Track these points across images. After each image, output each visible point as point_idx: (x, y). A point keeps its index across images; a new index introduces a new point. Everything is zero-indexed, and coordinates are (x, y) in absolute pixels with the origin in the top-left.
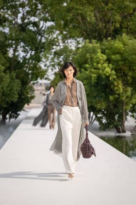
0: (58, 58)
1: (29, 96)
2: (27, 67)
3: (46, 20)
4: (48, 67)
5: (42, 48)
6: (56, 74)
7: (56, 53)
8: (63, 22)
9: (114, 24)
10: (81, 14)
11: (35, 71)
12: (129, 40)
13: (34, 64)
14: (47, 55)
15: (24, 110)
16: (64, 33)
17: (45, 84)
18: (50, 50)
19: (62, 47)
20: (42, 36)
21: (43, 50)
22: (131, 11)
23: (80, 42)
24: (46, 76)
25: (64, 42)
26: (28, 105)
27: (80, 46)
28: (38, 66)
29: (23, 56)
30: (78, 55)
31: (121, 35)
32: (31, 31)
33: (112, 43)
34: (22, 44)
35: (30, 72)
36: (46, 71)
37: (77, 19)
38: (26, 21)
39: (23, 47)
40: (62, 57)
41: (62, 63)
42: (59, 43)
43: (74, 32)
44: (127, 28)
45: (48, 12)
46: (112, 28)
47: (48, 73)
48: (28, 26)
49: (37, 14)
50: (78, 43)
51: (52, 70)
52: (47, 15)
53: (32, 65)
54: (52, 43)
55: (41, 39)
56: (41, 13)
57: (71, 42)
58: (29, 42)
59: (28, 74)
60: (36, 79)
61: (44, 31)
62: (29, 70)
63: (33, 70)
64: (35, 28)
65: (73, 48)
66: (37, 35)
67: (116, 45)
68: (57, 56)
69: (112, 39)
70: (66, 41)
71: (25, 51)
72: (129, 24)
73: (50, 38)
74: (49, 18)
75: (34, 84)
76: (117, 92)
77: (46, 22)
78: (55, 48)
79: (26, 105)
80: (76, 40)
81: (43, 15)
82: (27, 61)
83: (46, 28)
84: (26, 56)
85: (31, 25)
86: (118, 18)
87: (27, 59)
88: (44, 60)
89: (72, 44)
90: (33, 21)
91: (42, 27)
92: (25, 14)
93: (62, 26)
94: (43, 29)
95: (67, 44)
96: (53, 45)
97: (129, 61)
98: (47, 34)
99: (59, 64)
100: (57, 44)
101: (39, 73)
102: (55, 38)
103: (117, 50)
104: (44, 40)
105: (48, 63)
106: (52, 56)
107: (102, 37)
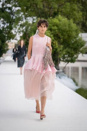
0: (22, 28)
1: (6, 49)
2: (4, 33)
3: (16, 6)
4: (17, 33)
5: (13, 22)
6: (21, 37)
7: (21, 25)
8: (25, 8)
9: (54, 9)
10: (36, 3)
11: (9, 35)
12: (63, 18)
13: (8, 31)
14: (16, 26)
15: (3, 57)
16: (26, 14)
17: (14, 42)
18: (18, 23)
19: (25, 22)
20: (13, 15)
21: (14, 23)
22: (64, 3)
23: (35, 19)
24: (15, 38)
25: (26, 19)
26: (5, 54)
27: (35, 21)
28: (11, 32)
29: (3, 27)
30: (33, 26)
31: (58, 16)
32: (7, 12)
33: (53, 20)
34: (2, 19)
35: (7, 35)
36: (16, 35)
37: (33, 6)
38: (5, 6)
39: (3, 21)
40: (25, 27)
41: (25, 31)
42: (23, 19)
43: (31, 13)
44: (61, 12)
45: (17, 2)
46: (53, 12)
47: (16, 36)
48: (6, 10)
49: (11, 2)
50: (34, 20)
51: (19, 34)
52: (17, 3)
53: (7, 32)
54: (19, 19)
55: (13, 17)
56: (13, 2)
57: (30, 19)
58: (6, 18)
59: (5, 37)
60: (10, 39)
61: (15, 12)
62: (6, 34)
63: (8, 34)
64: (10, 11)
65: (31, 22)
66: (11, 15)
67: (55, 21)
68: (22, 27)
69: (53, 18)
70: (27, 18)
71: (4, 23)
72: (62, 10)
73: (18, 16)
74: (18, 5)
75: (8, 42)
76: (55, 48)
77: (16, 7)
78: (21, 23)
79: (4, 54)
80: (32, 18)
81: (14, 3)
82: (5, 29)
83: (16, 11)
84: (4, 26)
85: (8, 9)
86: (56, 6)
87: (5, 28)
88: (14, 29)
89: (30, 20)
90: (8, 7)
91: (14, 10)
92: (4, 2)
93: (25, 10)
94: (14, 11)
95: (27, 20)
96: (20, 20)
97: (62, 30)
98: (16, 14)
99: (23, 31)
100: (22, 20)
101: (11, 36)
102: (20, 17)
103: (56, 24)
104: (14, 18)
105: (17, 31)
106: (19, 27)
107: (47, 16)
